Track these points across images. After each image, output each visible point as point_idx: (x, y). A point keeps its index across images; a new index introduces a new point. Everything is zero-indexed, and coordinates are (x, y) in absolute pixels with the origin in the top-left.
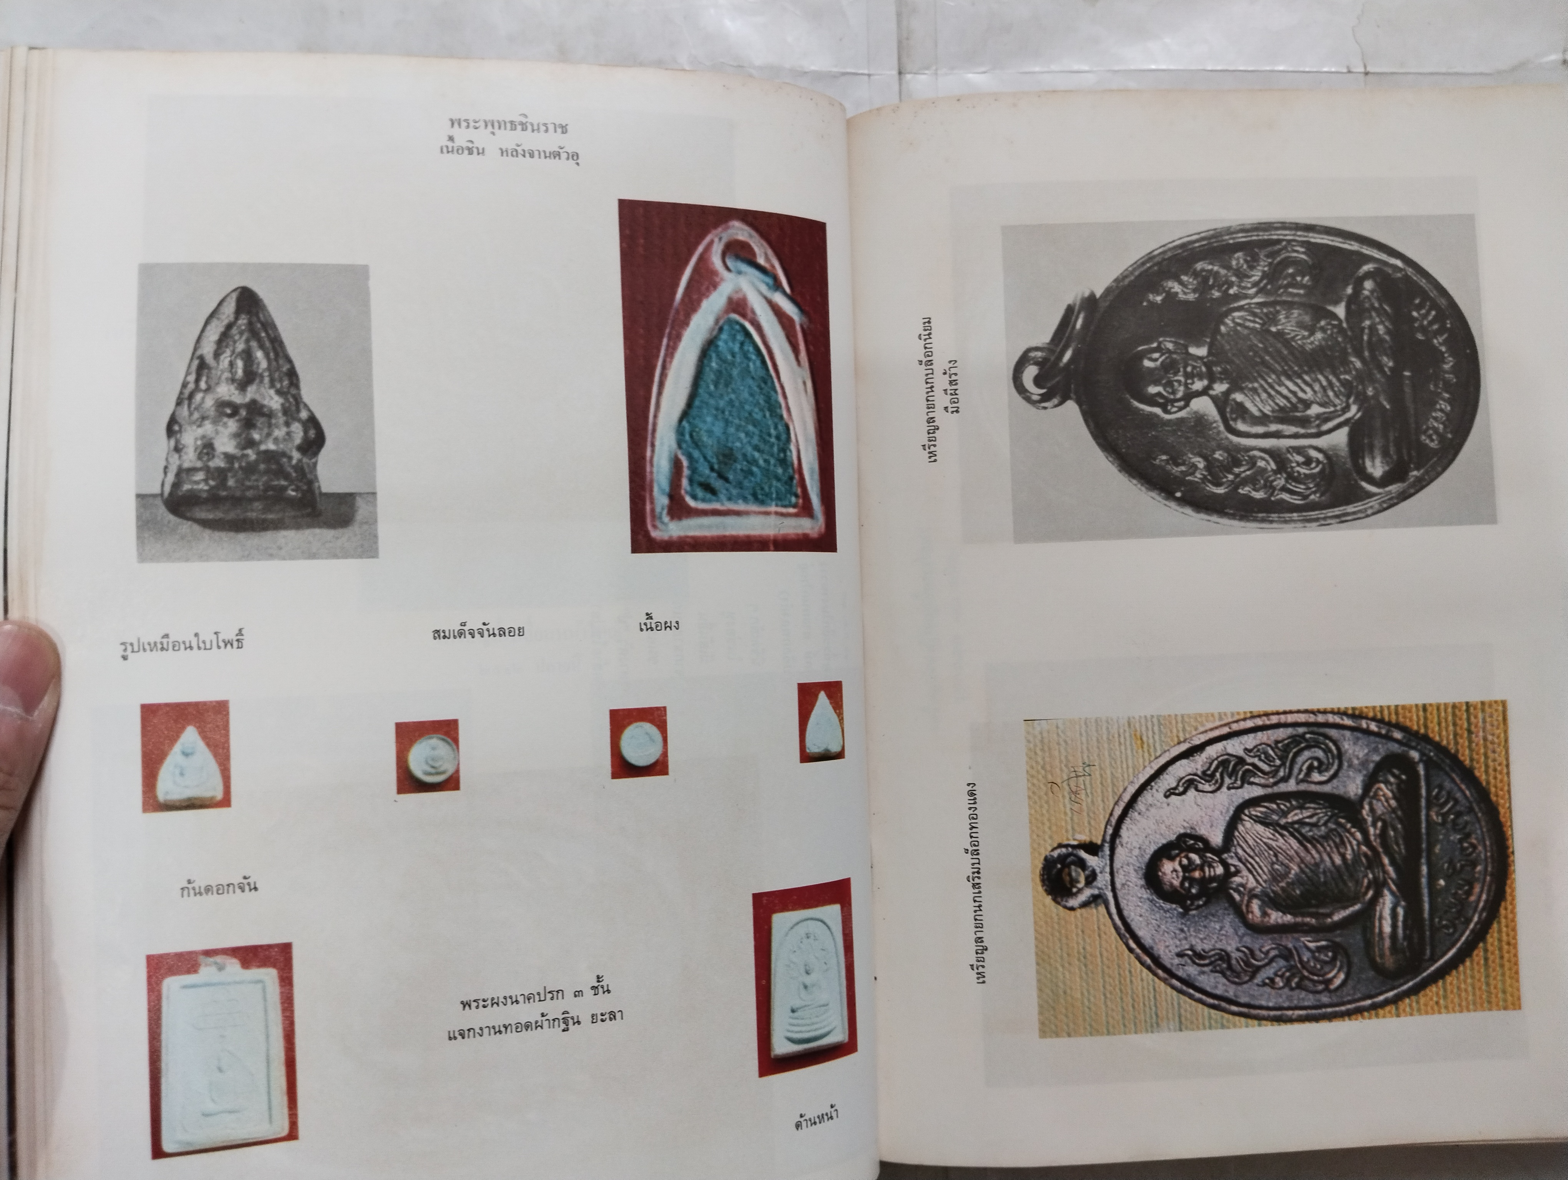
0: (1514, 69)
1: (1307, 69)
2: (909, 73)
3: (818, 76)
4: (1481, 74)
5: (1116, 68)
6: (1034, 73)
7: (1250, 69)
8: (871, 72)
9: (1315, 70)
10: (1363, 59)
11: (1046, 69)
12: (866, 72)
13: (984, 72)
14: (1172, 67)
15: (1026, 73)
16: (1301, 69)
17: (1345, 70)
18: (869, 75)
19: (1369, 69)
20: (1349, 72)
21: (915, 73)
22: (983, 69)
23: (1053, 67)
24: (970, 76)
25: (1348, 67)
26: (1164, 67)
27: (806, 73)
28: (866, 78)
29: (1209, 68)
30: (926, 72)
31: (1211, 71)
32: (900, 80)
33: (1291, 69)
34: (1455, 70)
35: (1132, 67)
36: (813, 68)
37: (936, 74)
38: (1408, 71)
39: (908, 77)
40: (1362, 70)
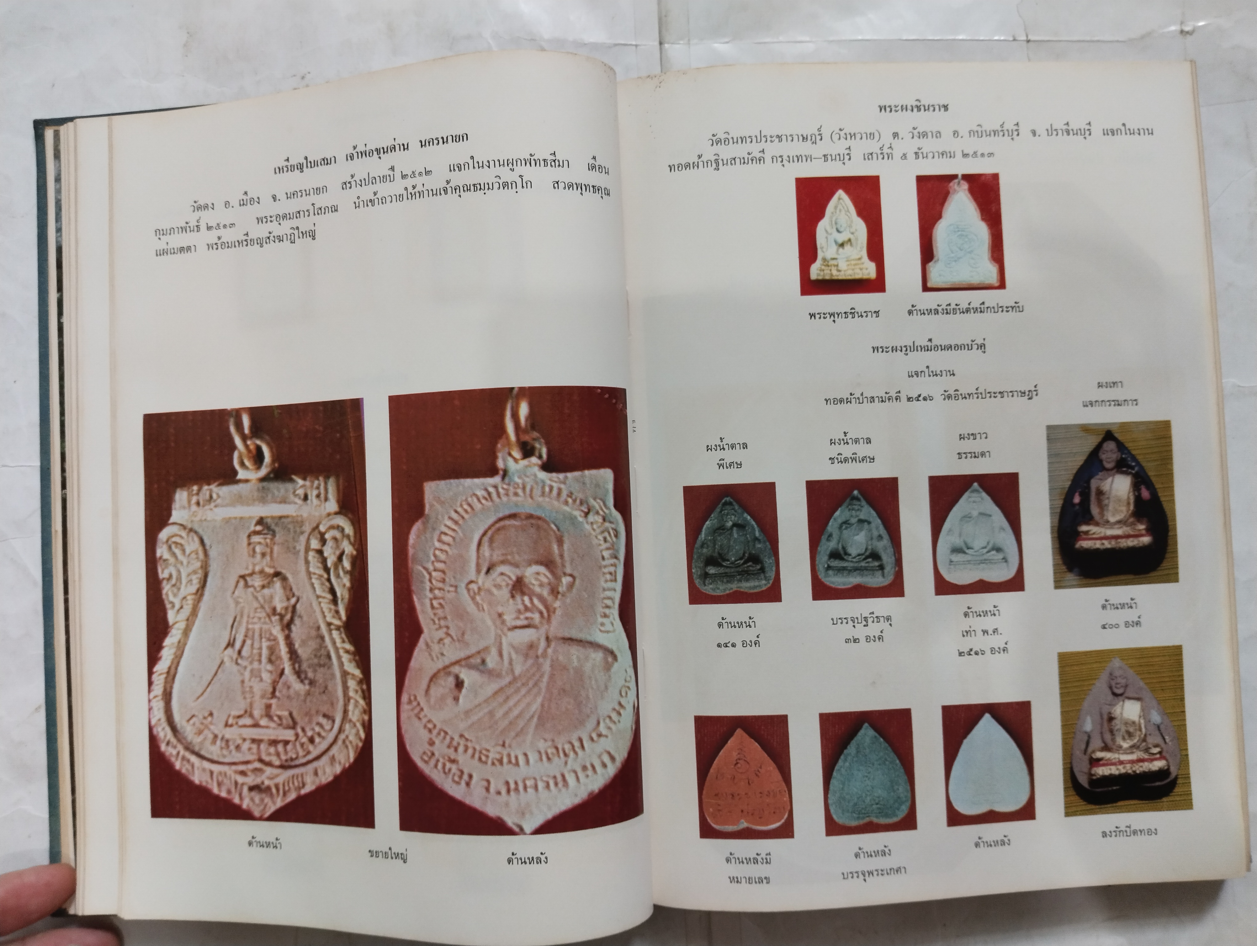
0: (1143, 37)
1: (982, 38)
2: (668, 43)
3: (595, 47)
4: (1118, 41)
5: (831, 39)
6: (765, 43)
7: (936, 38)
8: (638, 43)
9: (987, 38)
10: (1025, 30)
11: (775, 40)
12: (634, 43)
13: (727, 43)
14: (875, 38)
15: (760, 43)
16: (977, 38)
17: (1011, 39)
18: (636, 46)
19: (1031, 37)
20: (1014, 40)
21: (672, 43)
22: (726, 40)
23: (781, 38)
24: (716, 45)
25: (1014, 37)
26: (868, 37)
27: (585, 44)
28: (634, 47)
29: (904, 38)
30: (682, 42)
31: (906, 40)
32: (661, 49)
33: (969, 38)
34: (1096, 38)
35: (844, 38)
36: (592, 40)
37: (689, 44)
38: (1060, 39)
39: (666, 46)
40: (1025, 38)
